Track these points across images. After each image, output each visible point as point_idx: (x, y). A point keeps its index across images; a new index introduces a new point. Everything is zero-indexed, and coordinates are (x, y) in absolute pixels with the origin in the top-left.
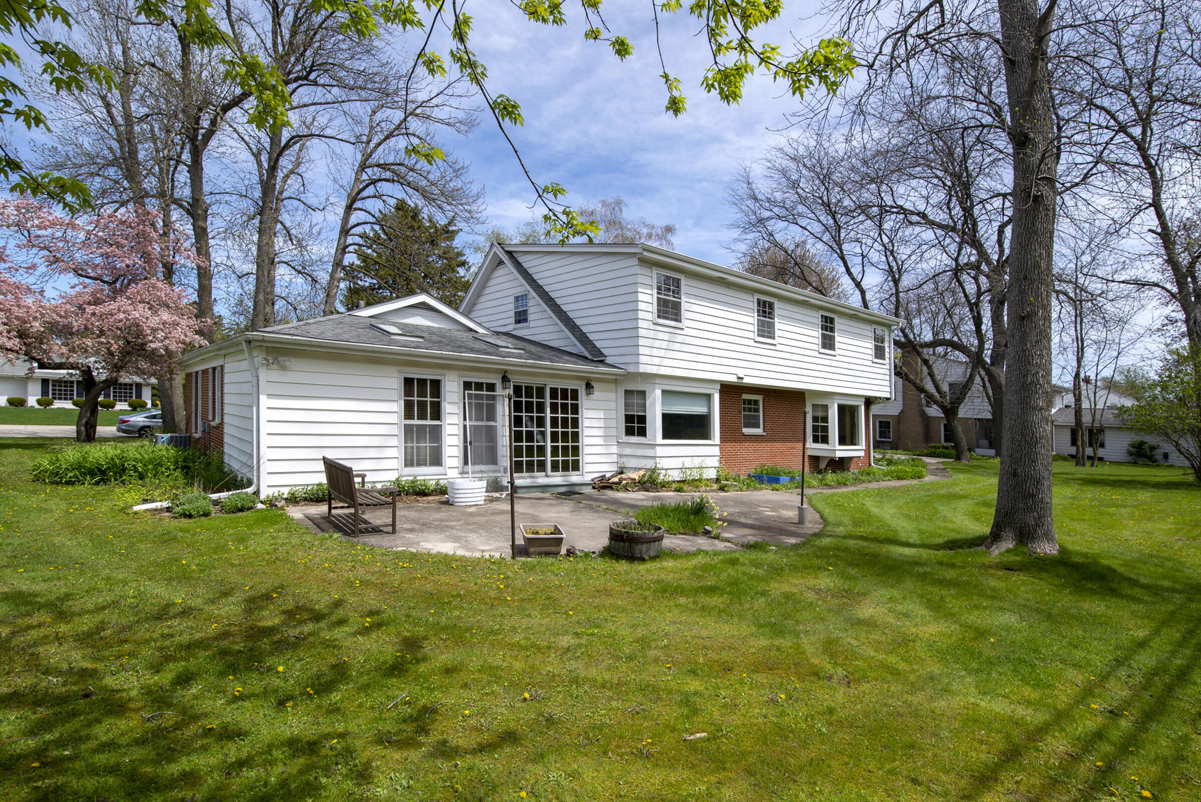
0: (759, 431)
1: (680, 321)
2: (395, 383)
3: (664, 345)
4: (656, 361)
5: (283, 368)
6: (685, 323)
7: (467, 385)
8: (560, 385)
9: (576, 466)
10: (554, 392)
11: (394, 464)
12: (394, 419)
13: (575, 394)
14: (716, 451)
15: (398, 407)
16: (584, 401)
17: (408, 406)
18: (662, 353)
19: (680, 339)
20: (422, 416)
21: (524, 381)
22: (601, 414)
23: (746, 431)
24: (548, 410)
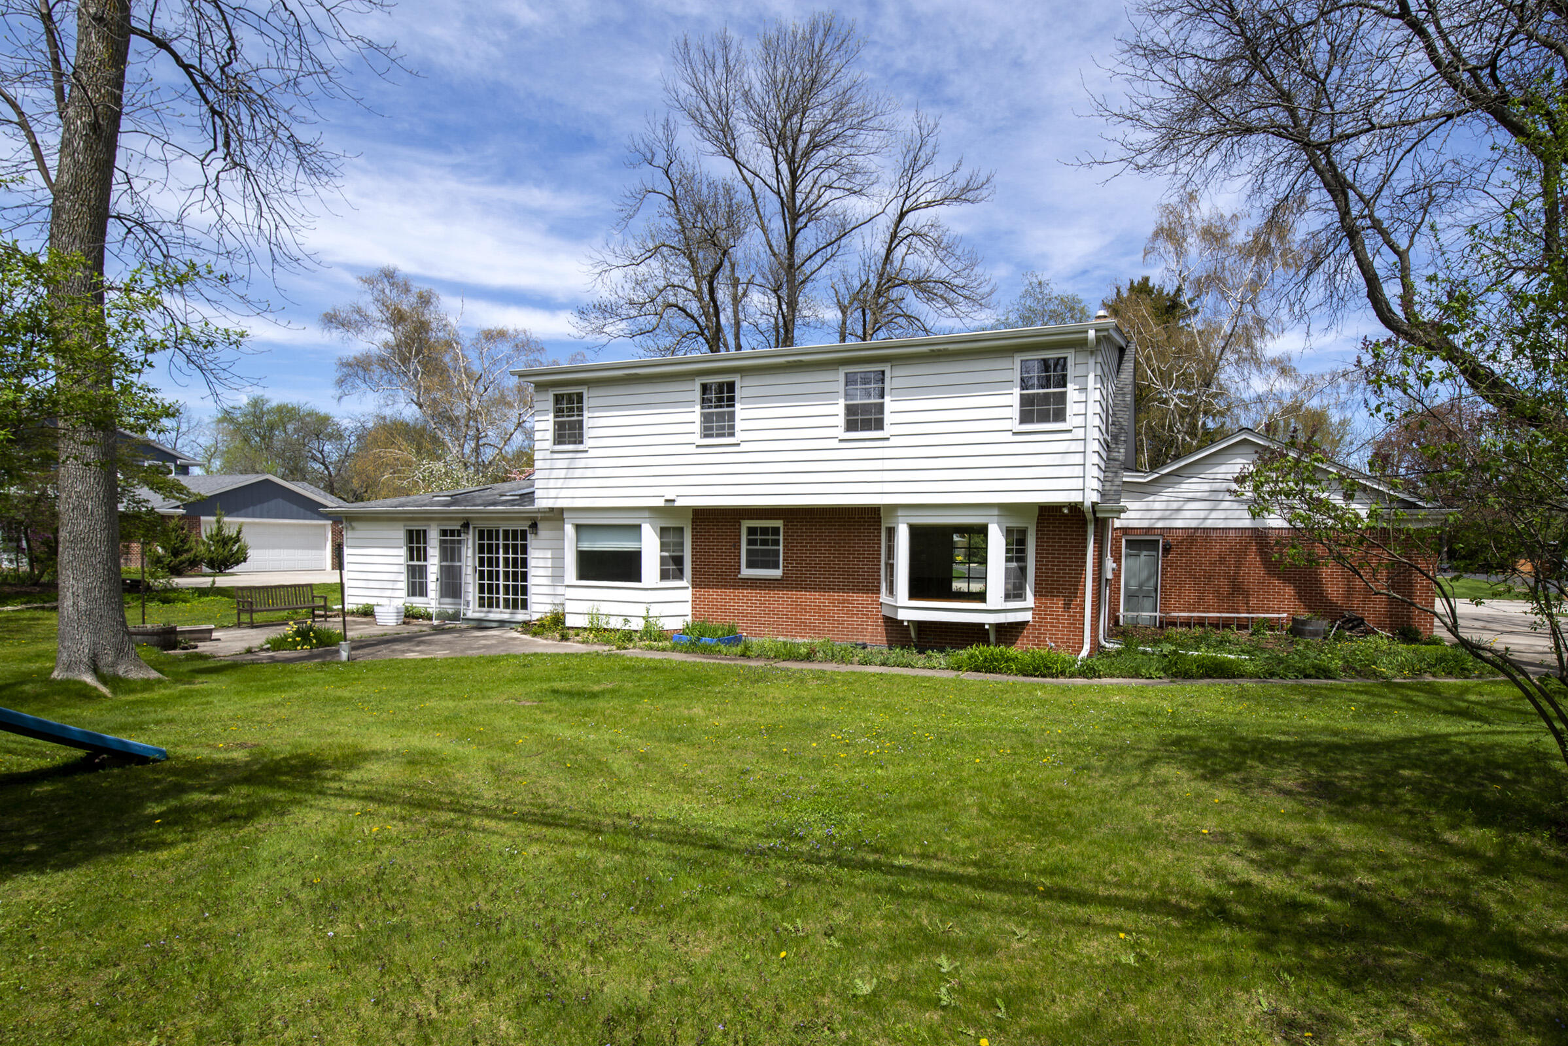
0: (777, 573)
1: (581, 442)
2: (400, 534)
3: (562, 473)
4: (553, 493)
5: (353, 529)
6: (588, 443)
7: (444, 533)
8: (511, 527)
9: (525, 605)
10: (506, 532)
11: (404, 593)
12: (402, 560)
13: (524, 533)
14: (688, 594)
15: (403, 552)
16: (531, 541)
17: (411, 550)
18: (559, 483)
19: (582, 463)
20: (419, 559)
21: (486, 525)
22: (549, 554)
23: (746, 572)
24: (501, 551)
